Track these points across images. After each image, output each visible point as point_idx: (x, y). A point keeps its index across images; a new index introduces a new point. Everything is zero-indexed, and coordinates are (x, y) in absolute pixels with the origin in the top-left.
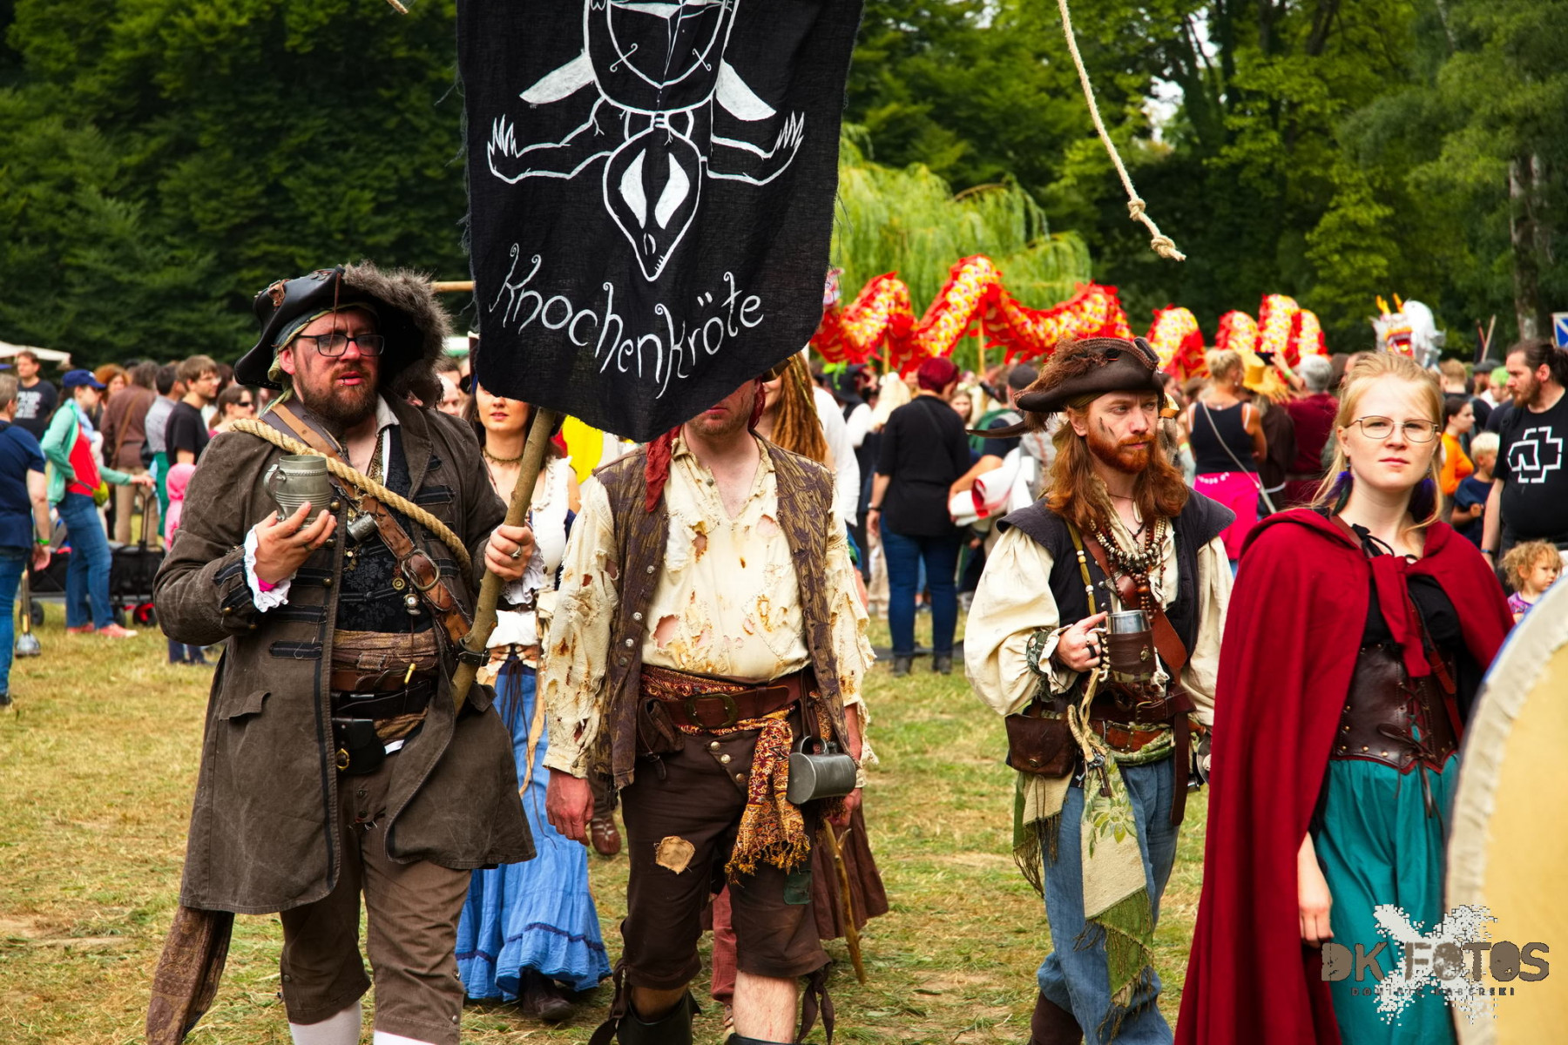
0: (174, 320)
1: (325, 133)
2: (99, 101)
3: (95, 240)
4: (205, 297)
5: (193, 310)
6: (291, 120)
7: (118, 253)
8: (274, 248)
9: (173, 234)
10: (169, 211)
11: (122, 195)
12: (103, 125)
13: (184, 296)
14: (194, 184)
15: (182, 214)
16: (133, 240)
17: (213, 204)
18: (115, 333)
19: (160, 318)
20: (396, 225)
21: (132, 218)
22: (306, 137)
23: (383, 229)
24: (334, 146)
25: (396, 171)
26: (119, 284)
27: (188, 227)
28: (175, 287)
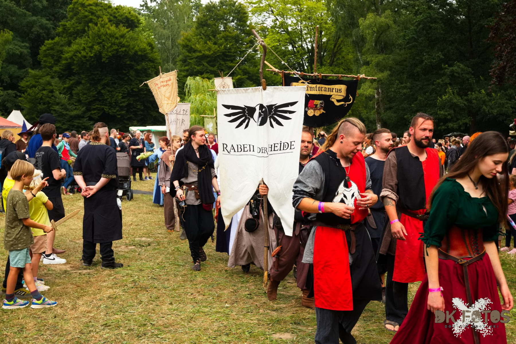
0: (76, 122)
1: (110, 80)
2: (59, 72)
3: (58, 104)
4: (83, 117)
5: (80, 120)
6: (103, 77)
7: (63, 107)
8: (99, 106)
9: (76, 103)
10: (75, 98)
11: (64, 94)
12: (60, 78)
13: (78, 117)
14: (81, 91)
15: (78, 98)
16: (67, 104)
17: (85, 96)
18: (62, 125)
19: (73, 122)
20: (127, 101)
21: (66, 99)
22: (106, 81)
23: (124, 102)
24: (113, 83)
25: (127, 89)
26: (63, 114)
27: (79, 101)
28: (76, 115)
